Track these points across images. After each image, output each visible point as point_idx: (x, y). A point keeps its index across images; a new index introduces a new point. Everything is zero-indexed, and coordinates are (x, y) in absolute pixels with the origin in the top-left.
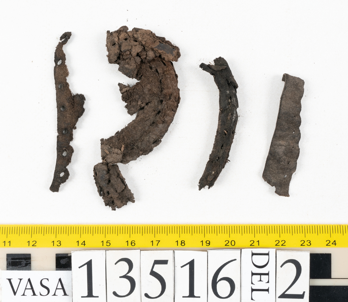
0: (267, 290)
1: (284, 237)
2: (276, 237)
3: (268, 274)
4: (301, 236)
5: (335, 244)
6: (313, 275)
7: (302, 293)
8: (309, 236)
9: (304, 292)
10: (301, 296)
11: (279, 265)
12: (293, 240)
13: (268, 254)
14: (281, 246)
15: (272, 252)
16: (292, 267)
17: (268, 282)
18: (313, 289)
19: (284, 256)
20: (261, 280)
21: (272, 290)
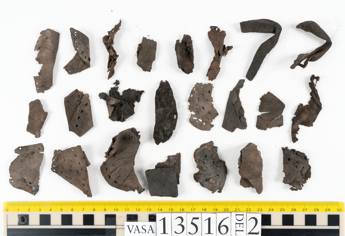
0: (243, 231)
1: (250, 207)
2: (246, 207)
3: (243, 224)
4: (258, 207)
5: (273, 210)
6: (263, 224)
7: (258, 232)
8: (261, 207)
9: (259, 232)
10: (258, 233)
11: (248, 219)
12: (254, 209)
13: (243, 215)
14: (249, 211)
15: (245, 214)
16: (254, 220)
17: (243, 227)
18: (263, 230)
19: (250, 216)
20: (240, 226)
21: (245, 231)
